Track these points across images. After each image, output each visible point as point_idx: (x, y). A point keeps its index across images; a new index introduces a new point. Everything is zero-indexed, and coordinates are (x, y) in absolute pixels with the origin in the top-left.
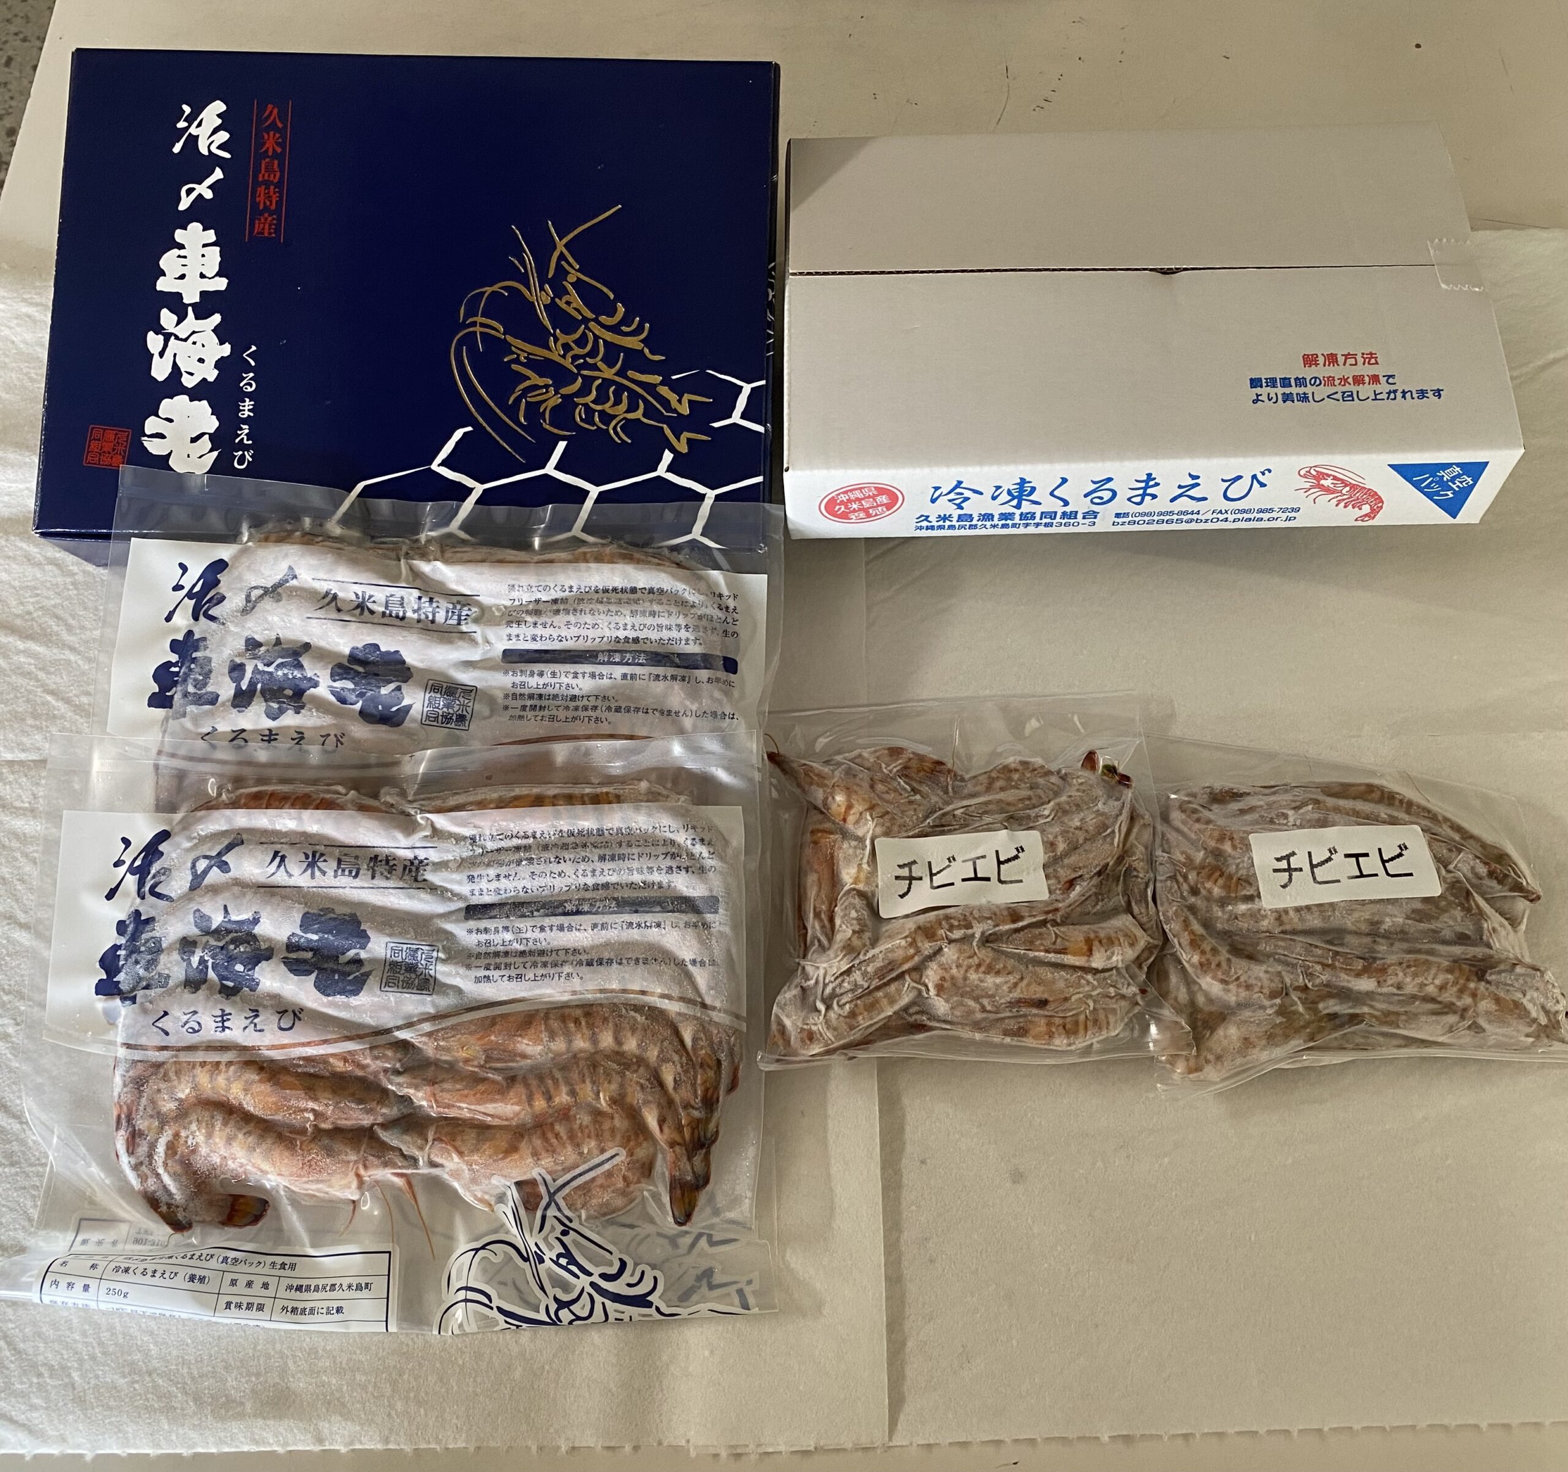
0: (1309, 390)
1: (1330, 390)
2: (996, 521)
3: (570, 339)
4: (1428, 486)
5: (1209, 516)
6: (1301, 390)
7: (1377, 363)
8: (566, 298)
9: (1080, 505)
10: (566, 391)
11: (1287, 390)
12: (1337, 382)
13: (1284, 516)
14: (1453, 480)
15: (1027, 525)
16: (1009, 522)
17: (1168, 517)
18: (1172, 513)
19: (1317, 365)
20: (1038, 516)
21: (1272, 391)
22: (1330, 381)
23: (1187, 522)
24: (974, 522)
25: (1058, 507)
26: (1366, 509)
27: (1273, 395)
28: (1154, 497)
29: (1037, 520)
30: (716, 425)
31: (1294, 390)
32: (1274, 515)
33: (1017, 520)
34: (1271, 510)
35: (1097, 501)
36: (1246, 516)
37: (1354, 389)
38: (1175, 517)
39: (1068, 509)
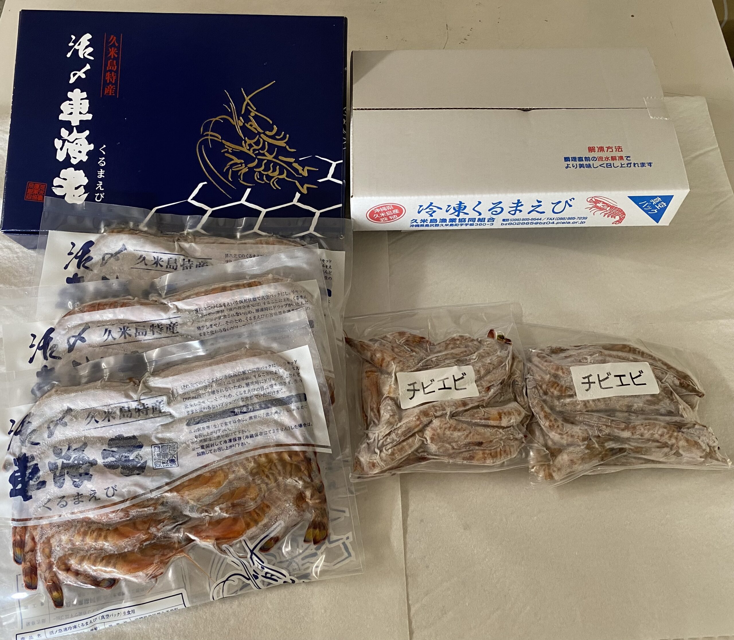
0: (591, 163)
1: (601, 163)
2: (448, 223)
3: (252, 142)
4: (646, 207)
5: (546, 221)
6: (588, 163)
7: (622, 151)
8: (249, 123)
9: (487, 215)
10: (251, 165)
11: (581, 163)
12: (604, 159)
13: (580, 221)
14: (657, 204)
15: (462, 225)
16: (454, 223)
17: (526, 222)
18: (528, 219)
19: (594, 151)
20: (467, 220)
21: (575, 163)
22: (601, 158)
23: (536, 224)
24: (437, 223)
25: (476, 216)
26: (617, 218)
27: (575, 165)
28: (521, 211)
29: (467, 222)
30: (320, 181)
31: (584, 163)
32: (575, 221)
33: (457, 222)
34: (574, 218)
35: (494, 213)
36: (562, 221)
37: (612, 162)
38: (530, 221)
39: (481, 217)
